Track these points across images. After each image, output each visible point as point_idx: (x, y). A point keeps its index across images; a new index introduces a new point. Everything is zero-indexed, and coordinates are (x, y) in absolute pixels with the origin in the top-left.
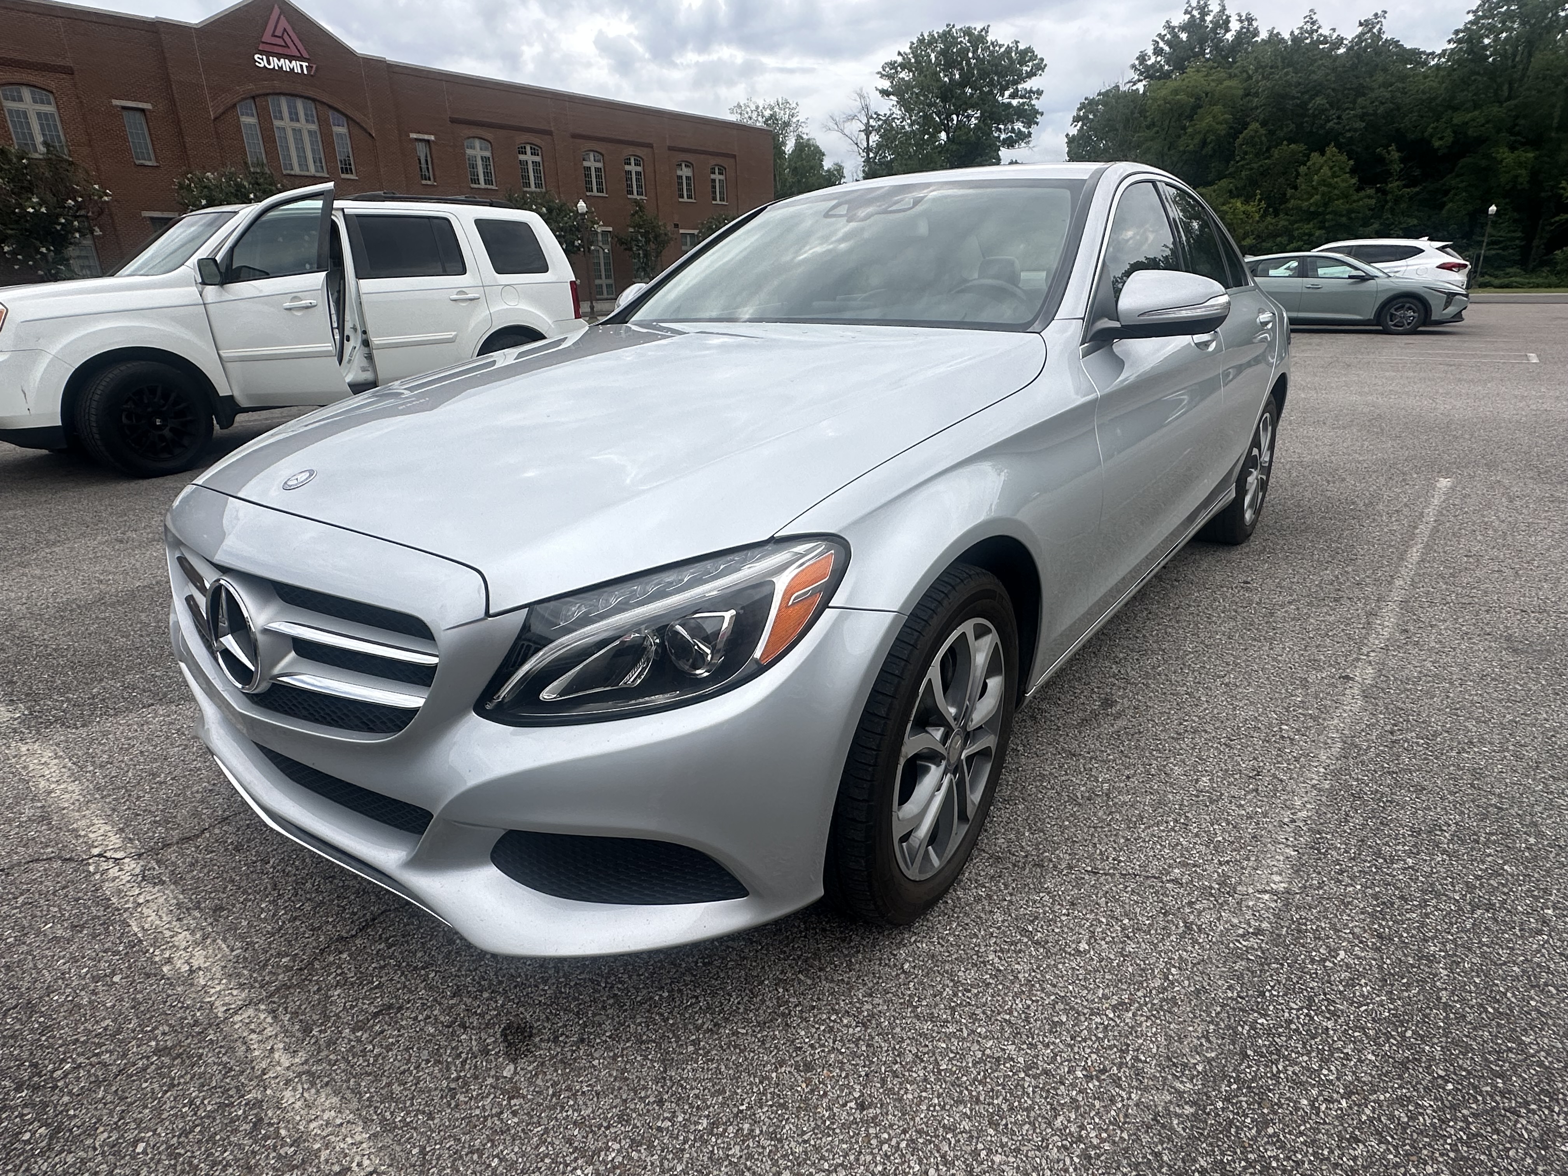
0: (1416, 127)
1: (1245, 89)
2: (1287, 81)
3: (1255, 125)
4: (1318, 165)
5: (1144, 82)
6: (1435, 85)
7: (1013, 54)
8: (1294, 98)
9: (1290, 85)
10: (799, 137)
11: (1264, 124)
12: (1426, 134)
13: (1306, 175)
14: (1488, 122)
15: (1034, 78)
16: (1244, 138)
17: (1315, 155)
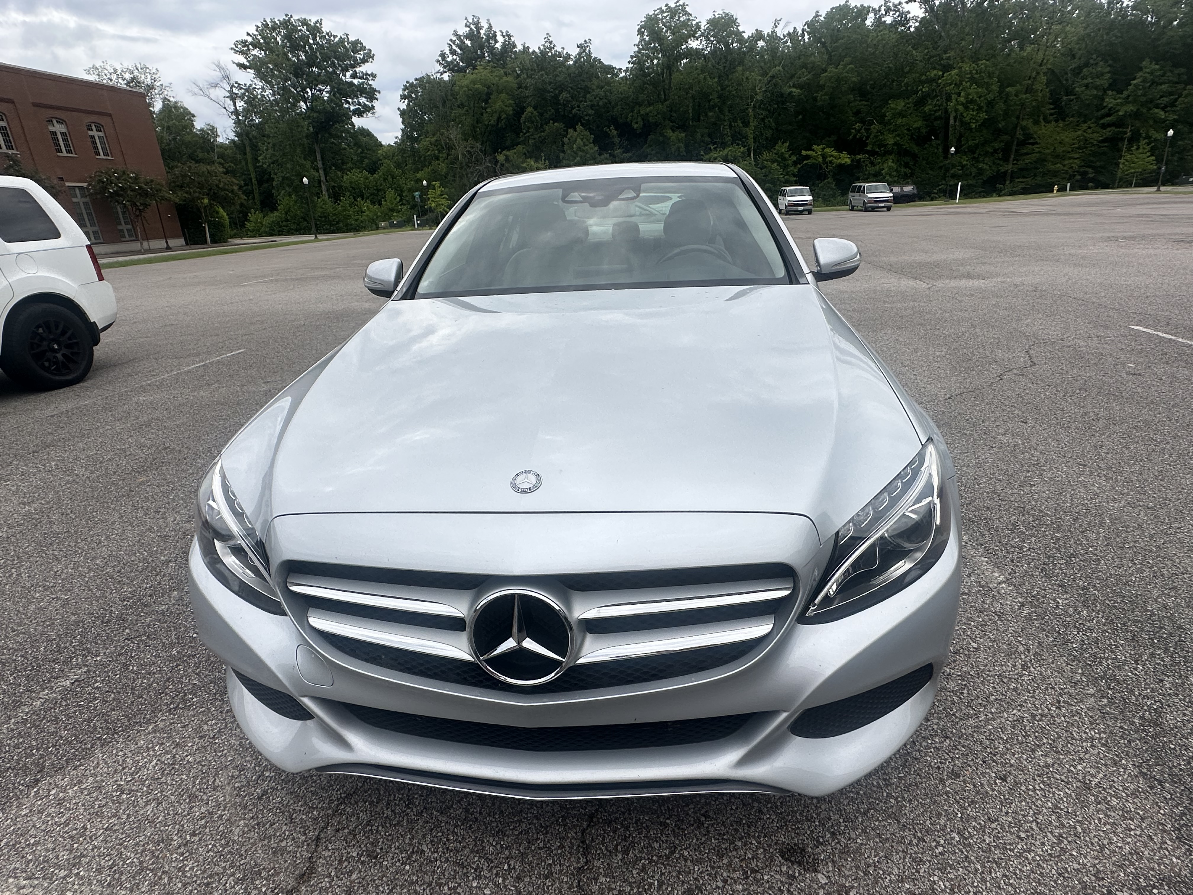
0: (621, 115)
1: (518, 84)
2: (543, 80)
3: (530, 109)
4: (574, 138)
5: (448, 74)
6: (626, 89)
7: (346, 44)
8: (549, 92)
9: (546, 83)
10: (165, 99)
11: (535, 108)
12: (628, 120)
13: (568, 144)
14: (658, 113)
15: (366, 64)
16: (525, 117)
17: (571, 131)
